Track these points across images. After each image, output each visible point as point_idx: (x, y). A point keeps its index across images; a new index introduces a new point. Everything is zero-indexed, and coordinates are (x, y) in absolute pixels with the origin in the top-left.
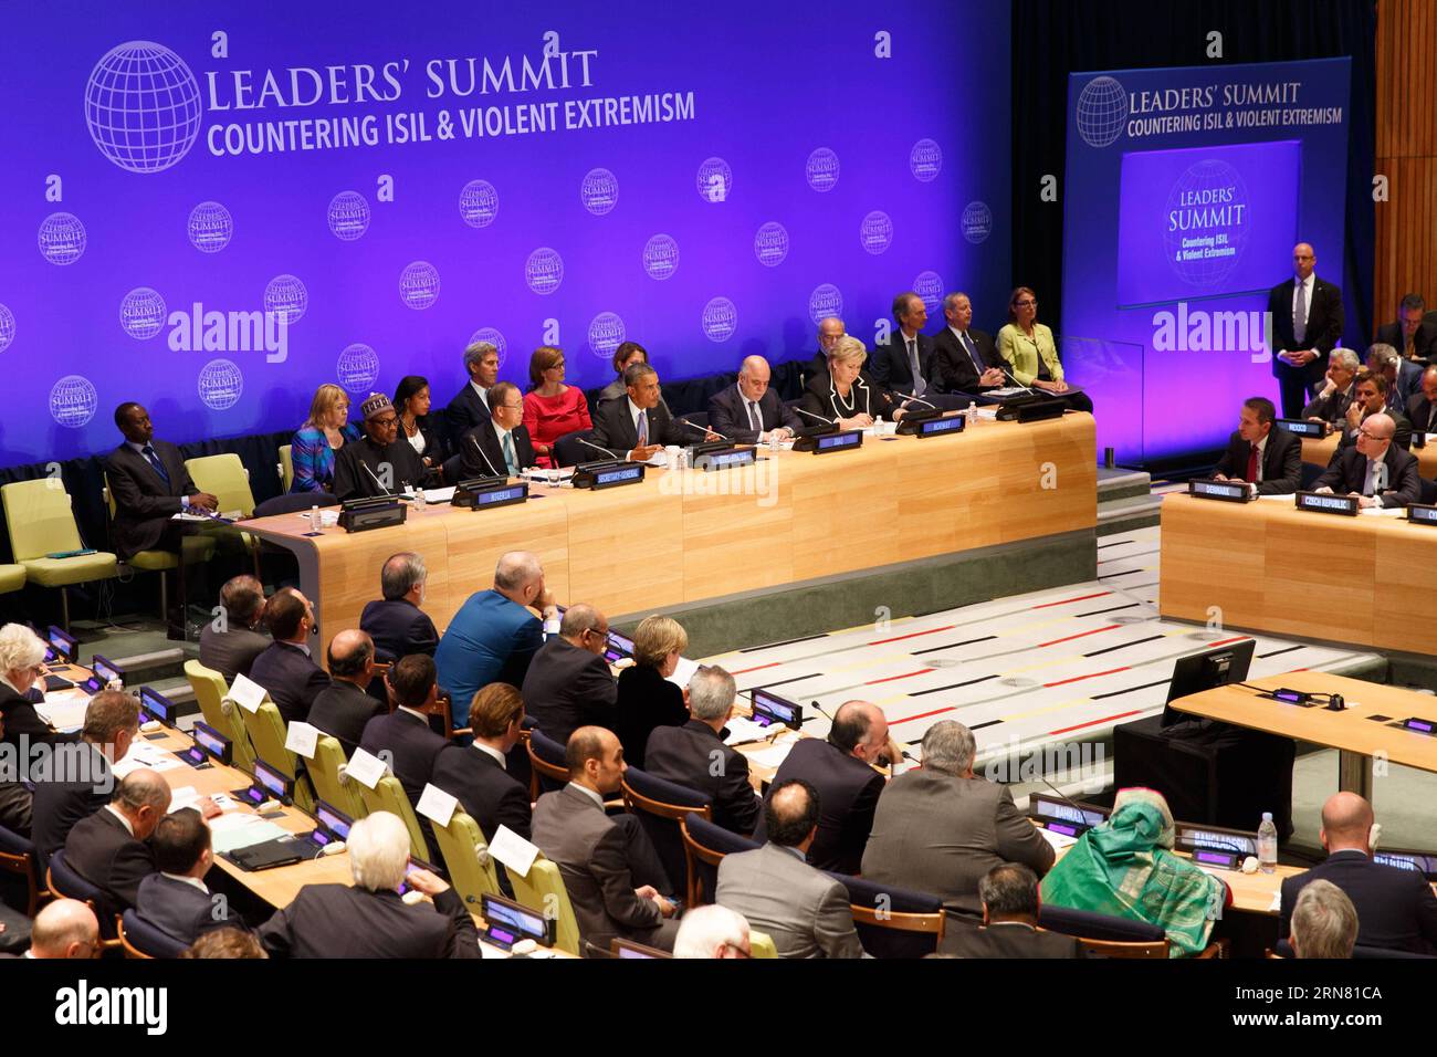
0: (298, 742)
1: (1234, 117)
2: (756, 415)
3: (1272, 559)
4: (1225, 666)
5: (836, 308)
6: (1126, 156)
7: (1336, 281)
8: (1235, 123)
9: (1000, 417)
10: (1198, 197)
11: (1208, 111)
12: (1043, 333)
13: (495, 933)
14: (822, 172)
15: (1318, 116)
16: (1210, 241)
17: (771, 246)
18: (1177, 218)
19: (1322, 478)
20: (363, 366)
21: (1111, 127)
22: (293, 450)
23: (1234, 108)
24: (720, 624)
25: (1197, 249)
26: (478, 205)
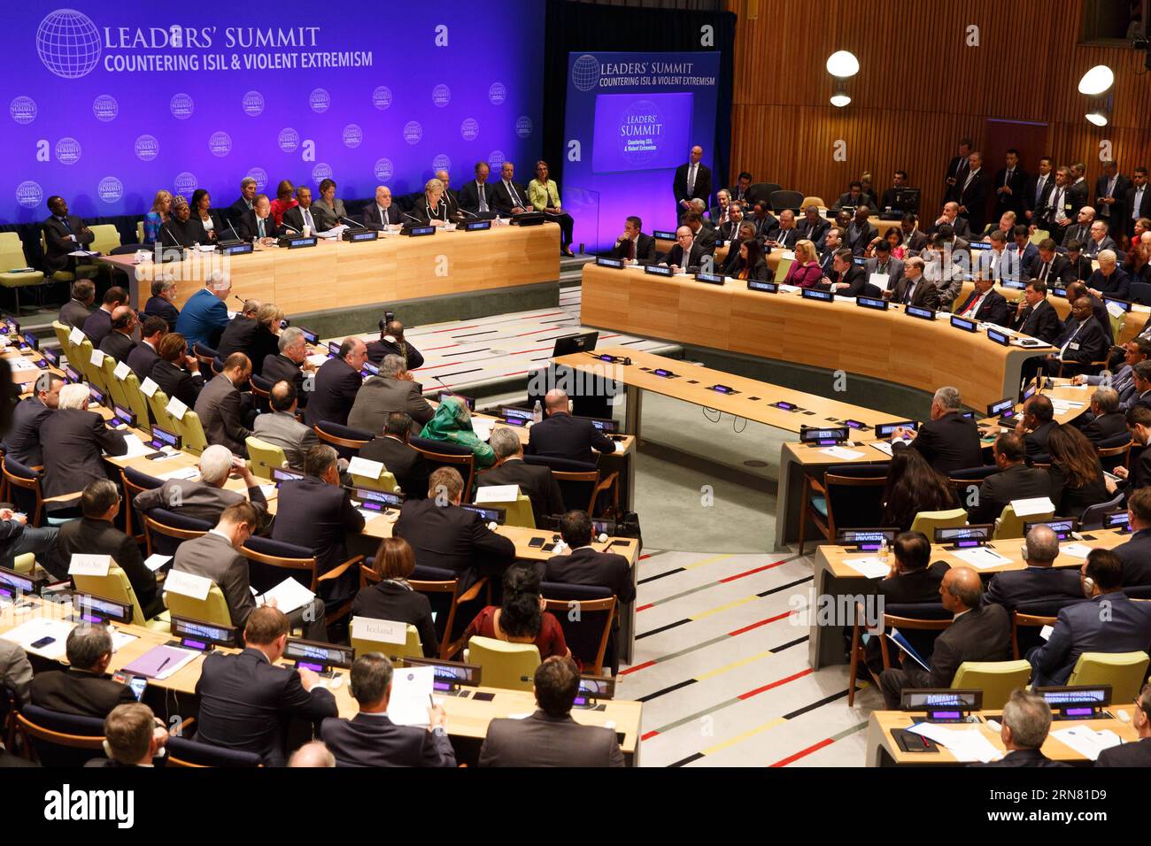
0: (95, 359)
1: (657, 80)
2: (384, 216)
3: (633, 297)
4: (582, 343)
5: (447, 167)
6: (599, 96)
7: (709, 166)
8: (657, 82)
9: (511, 223)
10: (637, 119)
11: (643, 75)
12: (552, 185)
13: (155, 443)
14: (441, 97)
15: (702, 81)
16: (643, 142)
17: (412, 133)
18: (625, 129)
19: (663, 258)
20: (189, 183)
21: (590, 81)
22: (144, 225)
23: (657, 75)
24: (356, 319)
25: (635, 146)
26: (253, 104)
